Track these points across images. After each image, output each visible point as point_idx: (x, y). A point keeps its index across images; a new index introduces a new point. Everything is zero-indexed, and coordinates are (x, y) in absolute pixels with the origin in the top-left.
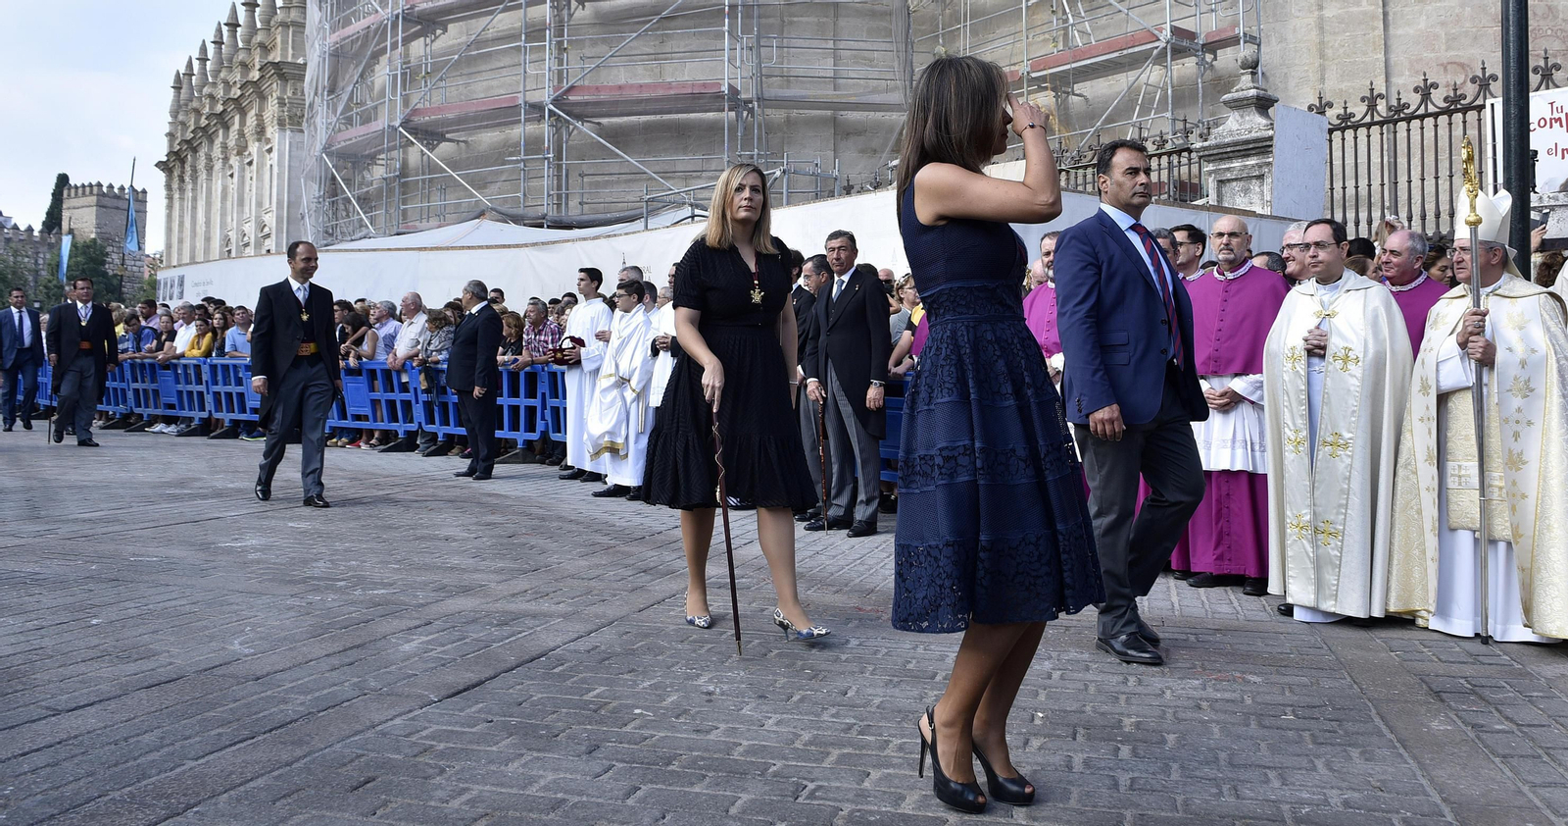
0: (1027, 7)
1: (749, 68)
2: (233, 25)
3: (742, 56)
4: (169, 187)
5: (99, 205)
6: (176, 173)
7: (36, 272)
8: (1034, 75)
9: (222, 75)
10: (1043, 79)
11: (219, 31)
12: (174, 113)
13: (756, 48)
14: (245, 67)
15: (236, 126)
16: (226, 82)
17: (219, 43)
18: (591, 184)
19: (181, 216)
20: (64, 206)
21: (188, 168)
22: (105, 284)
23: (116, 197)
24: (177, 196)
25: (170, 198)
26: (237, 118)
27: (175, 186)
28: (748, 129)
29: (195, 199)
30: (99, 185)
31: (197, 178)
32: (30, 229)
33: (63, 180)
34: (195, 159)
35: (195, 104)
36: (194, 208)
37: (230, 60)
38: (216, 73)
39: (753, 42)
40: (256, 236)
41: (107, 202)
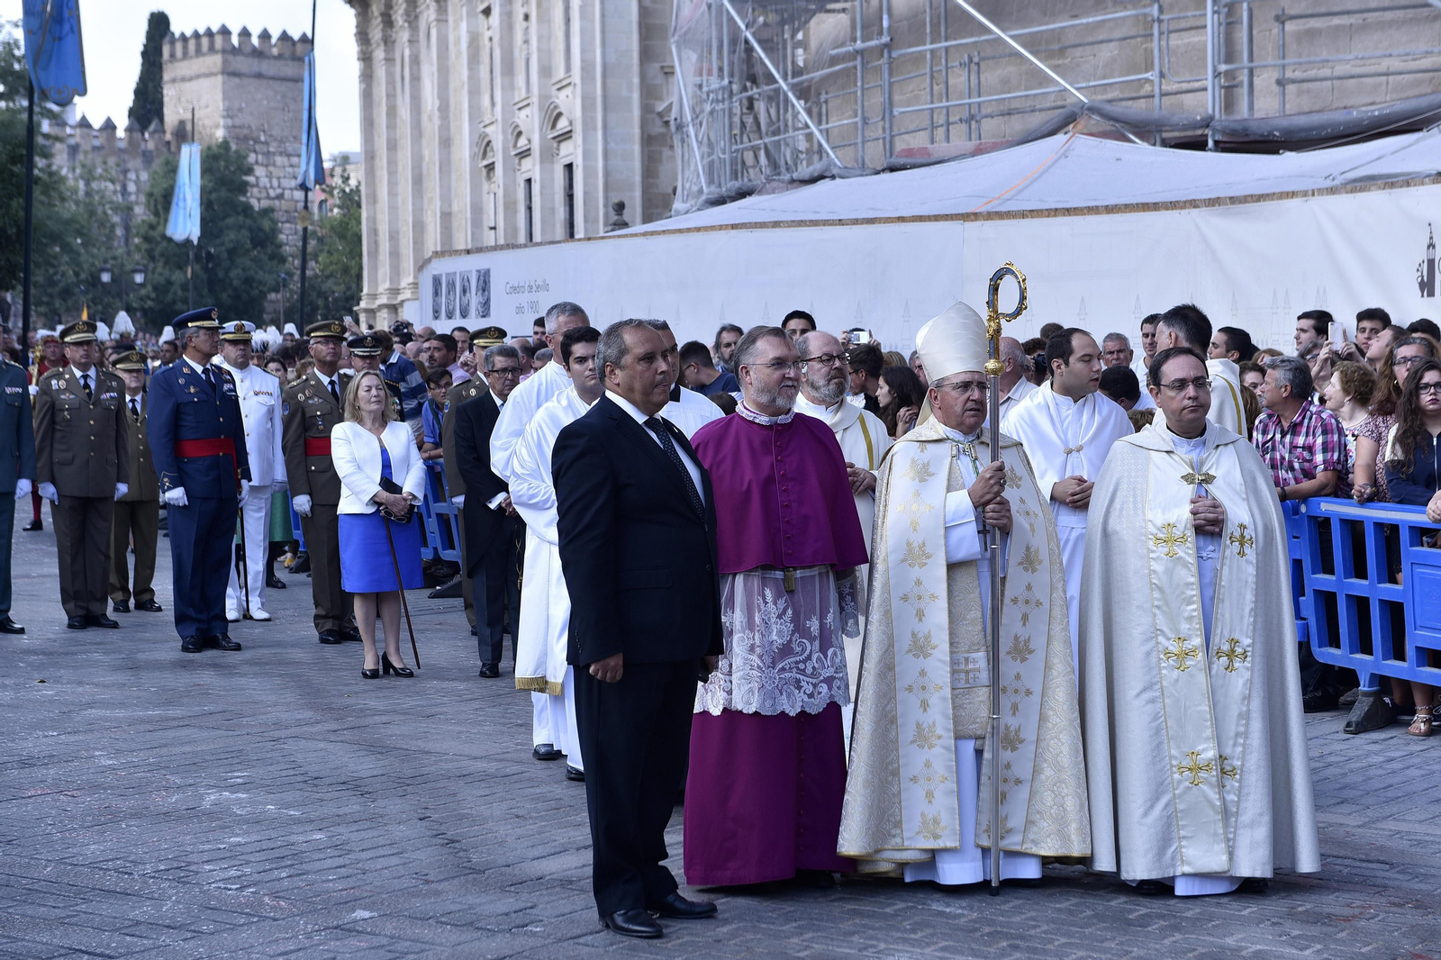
4: (363, 36)
5: (228, 72)
7: (129, 209)
18: (1300, 36)
19: (391, 96)
20: (166, 77)
22: (251, 230)
23: (258, 54)
24: (379, 54)
25: (366, 58)
27: (376, 33)
29: (416, 61)
30: (225, 31)
31: (416, 17)
32: (109, 126)
33: (159, 24)
36: (416, 78)
40: (542, 138)
41: (241, 63)
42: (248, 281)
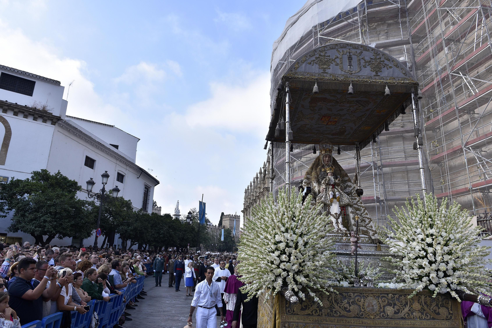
0: (468, 168)
1: (382, 191)
2: (257, 178)
3: (380, 187)
5: (230, 220)
6: (245, 213)
7: (217, 236)
8: (473, 189)
9: (255, 190)
10: (477, 189)
11: (254, 179)
12: (245, 199)
13: (383, 185)
14: (260, 188)
15: (258, 202)
16: (256, 192)
17: (254, 182)
20: (223, 220)
21: (248, 212)
23: (234, 218)
24: (246, 218)
25: (244, 219)
26: (258, 200)
27: (245, 216)
28: (383, 208)
30: (230, 215)
31: (250, 214)
32: (216, 226)
33: (223, 214)
34: (250, 210)
35: (249, 197)
37: (257, 186)
38: (254, 189)
39: (382, 183)
41: (231, 219)
42: (230, 246)
